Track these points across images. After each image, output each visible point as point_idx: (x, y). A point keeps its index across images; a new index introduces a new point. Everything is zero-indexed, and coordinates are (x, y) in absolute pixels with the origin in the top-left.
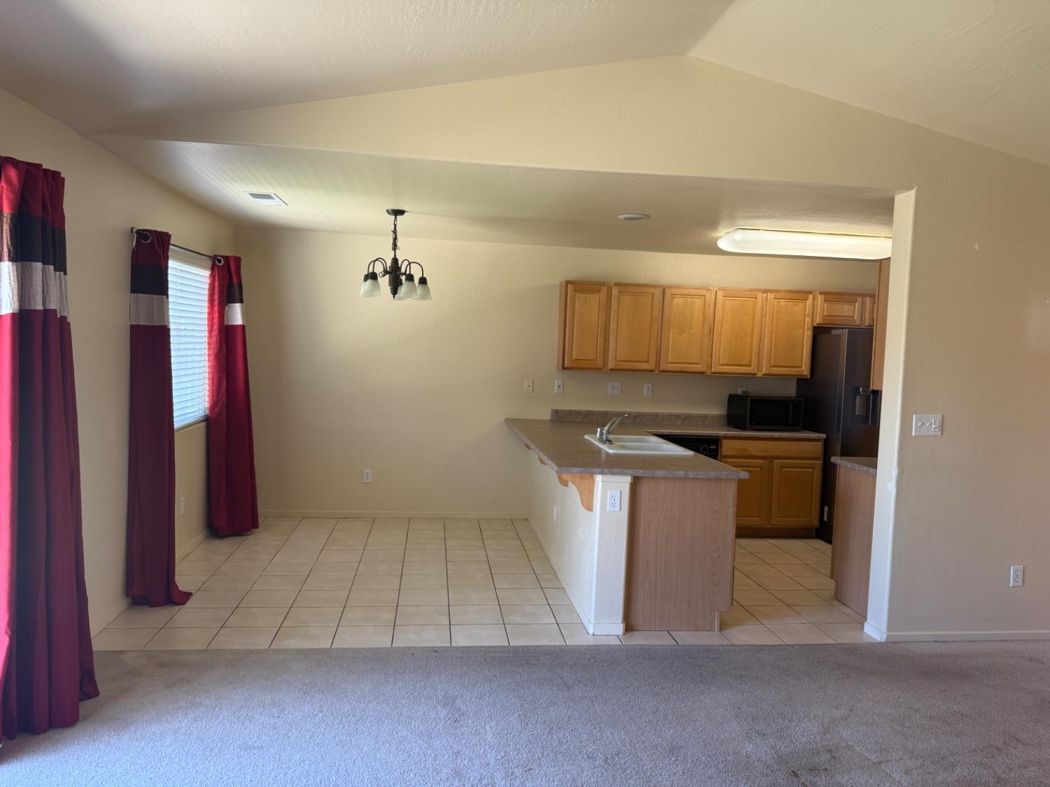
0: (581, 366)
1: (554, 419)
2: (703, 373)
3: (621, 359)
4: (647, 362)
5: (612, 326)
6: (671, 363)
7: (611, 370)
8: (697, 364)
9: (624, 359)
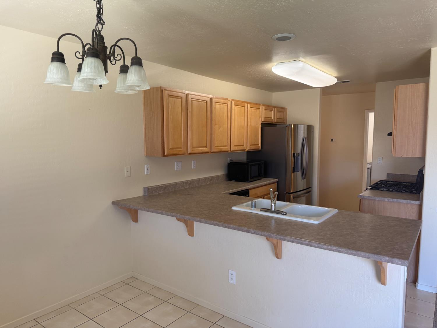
0: (175, 153)
1: (146, 194)
2: (227, 151)
3: (194, 146)
4: (206, 147)
5: (189, 123)
6: (216, 146)
7: (190, 154)
8: (225, 146)
9: (196, 146)
